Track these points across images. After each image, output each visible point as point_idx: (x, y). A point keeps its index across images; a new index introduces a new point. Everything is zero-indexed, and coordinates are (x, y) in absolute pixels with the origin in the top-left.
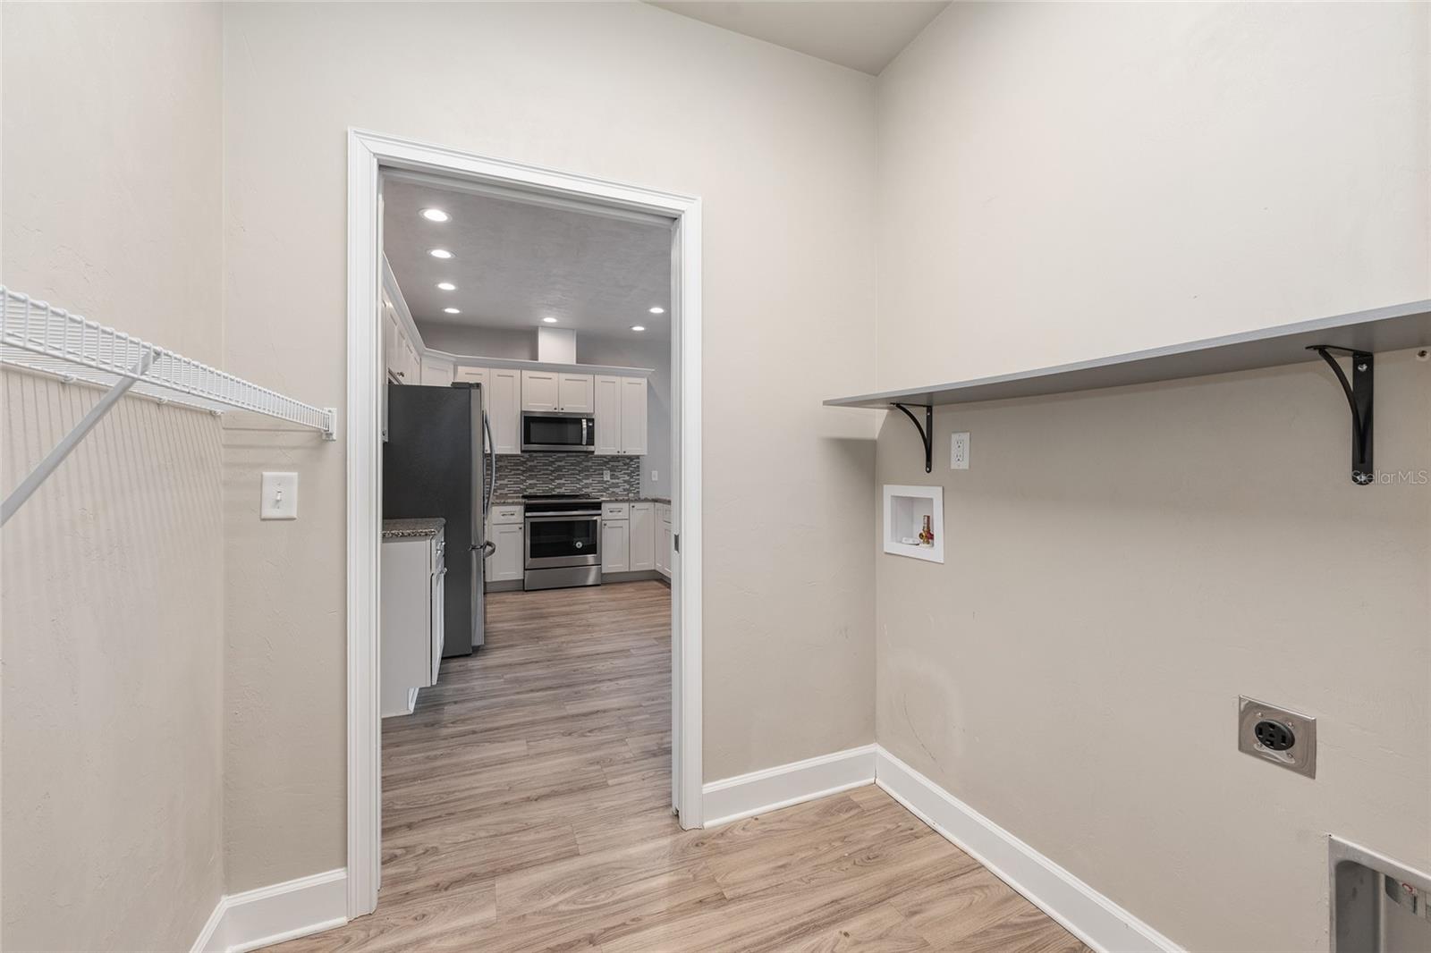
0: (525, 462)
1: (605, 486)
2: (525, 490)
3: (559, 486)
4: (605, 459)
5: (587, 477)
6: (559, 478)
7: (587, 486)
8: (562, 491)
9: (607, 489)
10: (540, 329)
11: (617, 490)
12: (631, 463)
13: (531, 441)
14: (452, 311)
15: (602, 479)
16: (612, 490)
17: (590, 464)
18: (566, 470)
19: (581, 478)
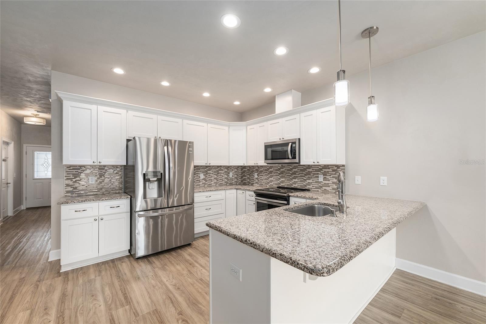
0: (280, 169)
1: (320, 185)
2: (279, 183)
3: (295, 183)
4: (320, 167)
5: (309, 178)
6: (295, 178)
7: (309, 184)
9: (321, 187)
10: (276, 96)
11: (327, 188)
12: (338, 170)
13: (268, 158)
14: (237, 103)
15: (318, 180)
16: (324, 188)
17: (310, 170)
18: (298, 174)
19: (306, 179)
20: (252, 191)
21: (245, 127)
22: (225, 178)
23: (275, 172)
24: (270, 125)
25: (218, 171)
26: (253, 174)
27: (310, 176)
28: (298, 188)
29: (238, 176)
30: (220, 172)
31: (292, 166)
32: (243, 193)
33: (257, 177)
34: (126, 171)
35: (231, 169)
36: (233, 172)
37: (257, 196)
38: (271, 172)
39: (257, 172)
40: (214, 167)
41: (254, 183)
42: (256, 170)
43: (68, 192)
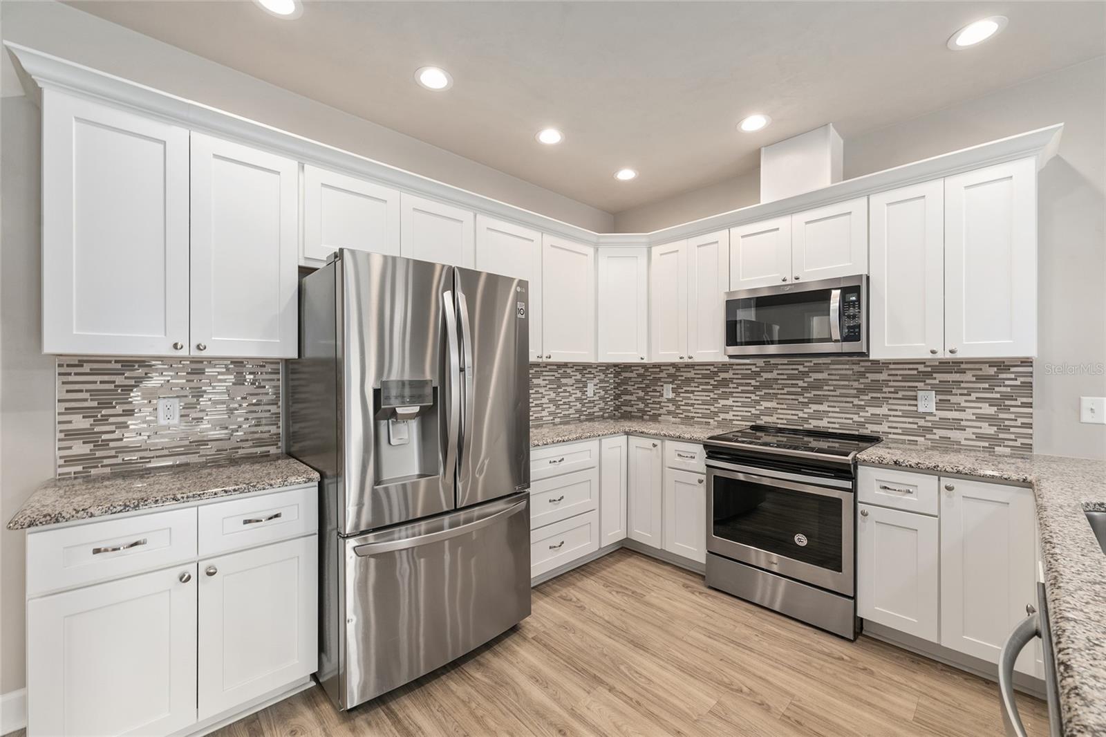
0: (757, 374)
1: (922, 422)
2: (758, 417)
3: (818, 415)
4: (921, 368)
5: (876, 402)
6: (818, 400)
7: (876, 419)
8: (823, 424)
9: (929, 430)
10: (764, 150)
11: (954, 435)
12: (1001, 376)
13: (738, 340)
14: (626, 175)
15: (915, 408)
16: (940, 433)
17: (883, 376)
18: (832, 388)
19: (863, 403)
20: (692, 441)
21: (645, 250)
22: (577, 399)
23: (738, 381)
24: (741, 240)
25: (559, 379)
26: (658, 389)
27: (879, 395)
28: (830, 430)
29: (606, 392)
30: (563, 381)
31: (806, 364)
32: (655, 445)
33: (671, 395)
34: (292, 380)
35: (590, 373)
36: (596, 381)
37: (709, 457)
38: (725, 383)
39: (672, 383)
40: (549, 367)
41: (660, 415)
42: (669, 376)
43: (69, 461)
